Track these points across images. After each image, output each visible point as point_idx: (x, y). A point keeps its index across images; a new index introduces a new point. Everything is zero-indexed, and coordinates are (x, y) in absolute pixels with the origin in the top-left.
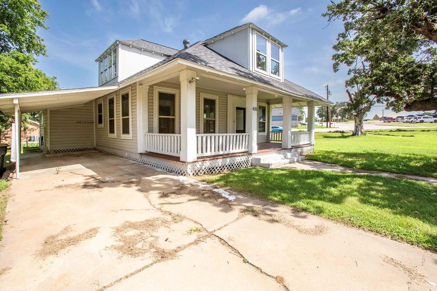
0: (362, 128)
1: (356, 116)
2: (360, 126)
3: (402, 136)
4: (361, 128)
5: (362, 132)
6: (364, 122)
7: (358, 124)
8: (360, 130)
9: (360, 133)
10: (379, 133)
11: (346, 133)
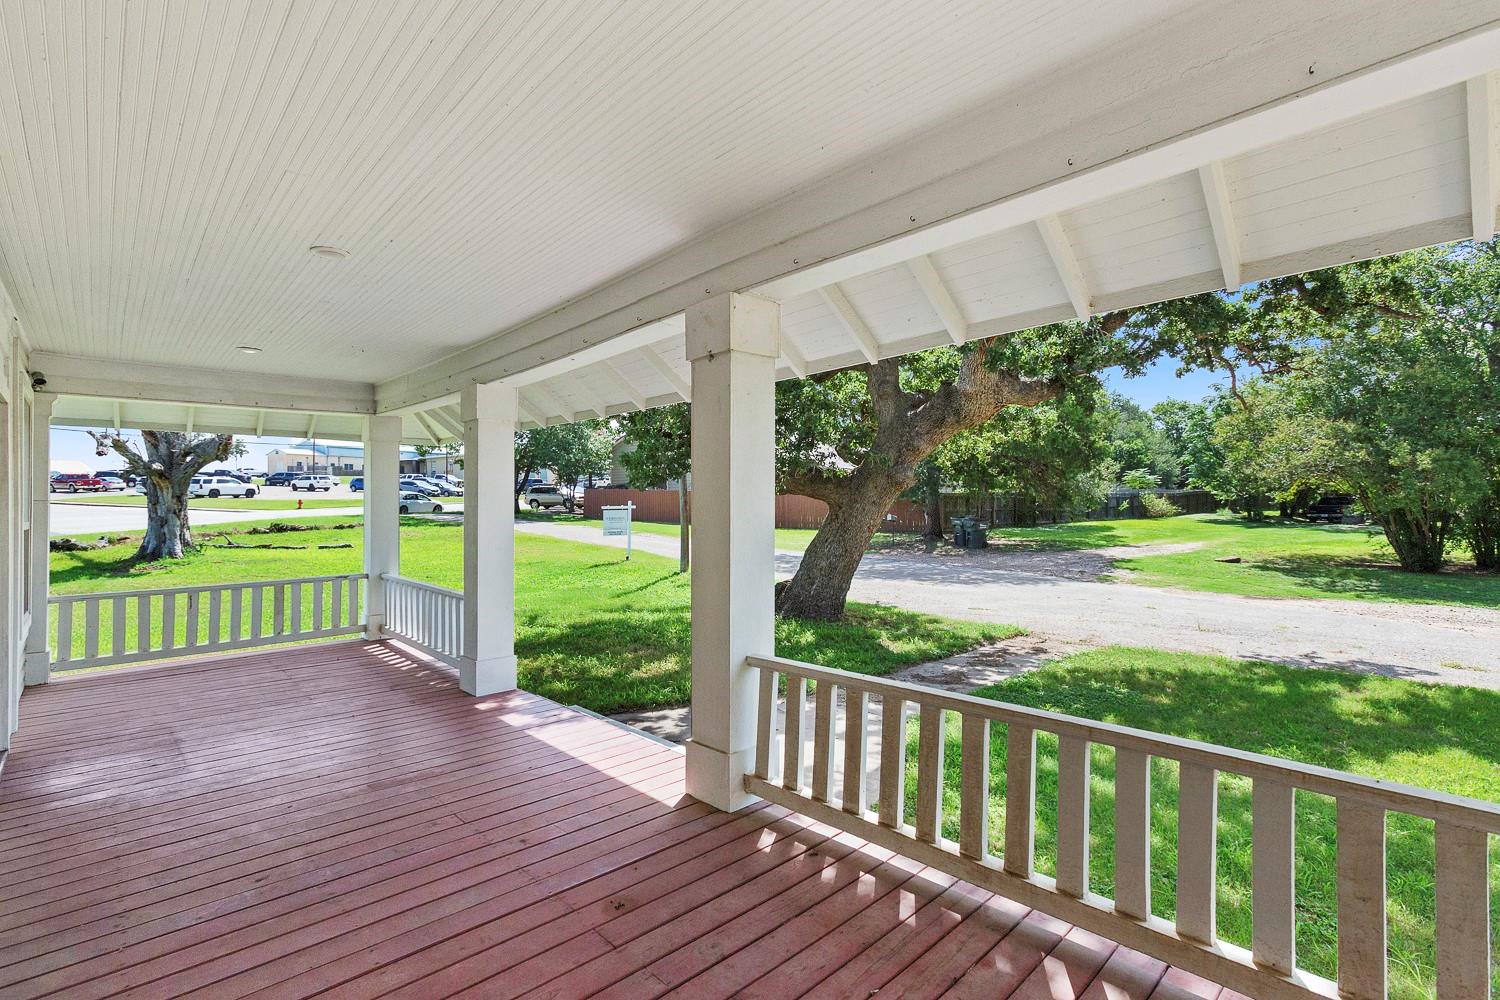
0: (184, 525)
1: (161, 474)
2: (178, 517)
3: (321, 548)
4: (182, 526)
5: (185, 544)
6: (190, 502)
7: (169, 511)
8: (178, 533)
9: (178, 548)
10: (230, 543)
11: (85, 549)
